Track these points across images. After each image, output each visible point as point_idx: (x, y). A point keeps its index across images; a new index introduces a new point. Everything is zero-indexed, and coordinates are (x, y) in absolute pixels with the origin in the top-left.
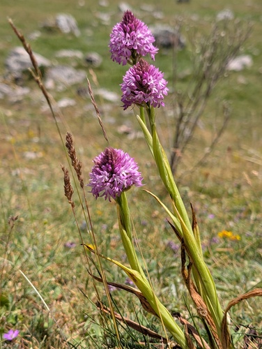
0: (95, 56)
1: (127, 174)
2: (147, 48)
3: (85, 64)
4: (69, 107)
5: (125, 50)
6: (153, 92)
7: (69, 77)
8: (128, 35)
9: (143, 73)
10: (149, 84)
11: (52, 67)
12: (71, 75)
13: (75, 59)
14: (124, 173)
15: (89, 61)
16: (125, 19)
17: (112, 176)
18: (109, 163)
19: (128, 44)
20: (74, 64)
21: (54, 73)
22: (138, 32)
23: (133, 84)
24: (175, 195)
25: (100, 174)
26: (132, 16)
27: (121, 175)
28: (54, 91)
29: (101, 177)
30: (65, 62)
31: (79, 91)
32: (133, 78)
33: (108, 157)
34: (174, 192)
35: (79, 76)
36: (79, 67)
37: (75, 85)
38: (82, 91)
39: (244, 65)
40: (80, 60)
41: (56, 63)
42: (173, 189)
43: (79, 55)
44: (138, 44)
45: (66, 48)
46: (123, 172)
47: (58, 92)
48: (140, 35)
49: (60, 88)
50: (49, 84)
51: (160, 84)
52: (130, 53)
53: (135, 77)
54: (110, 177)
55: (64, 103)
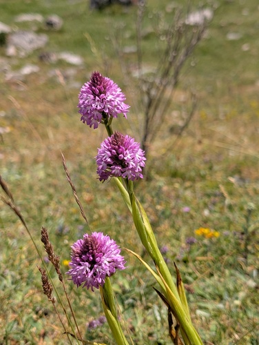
0: (55, 19)
1: (109, 262)
2: (118, 109)
3: (46, 28)
4: (32, 74)
5: (96, 113)
6: (131, 167)
7: (31, 42)
8: (97, 98)
9: (119, 147)
10: (126, 158)
11: (13, 33)
12: (33, 40)
13: (35, 22)
14: (106, 262)
15: (50, 24)
16: (93, 81)
17: (93, 267)
18: (89, 253)
19: (99, 108)
20: (35, 28)
21: (16, 39)
22: (108, 93)
23: (109, 160)
24: (159, 261)
25: (80, 265)
26: (100, 78)
27: (103, 265)
28: (17, 57)
29: (82, 267)
30: (25, 26)
31: (41, 57)
32: (109, 153)
33: (88, 246)
34: (158, 257)
35: (41, 41)
36: (39, 31)
37: (38, 50)
38: (44, 56)
39: (205, 19)
40: (40, 23)
41: (16, 29)
42: (157, 255)
43: (39, 18)
44: (109, 106)
45: (25, 11)
46: (105, 260)
47: (21, 59)
48: (110, 97)
49: (23, 54)
50: (11, 51)
51: (137, 156)
52: (100, 115)
53: (111, 152)
54: (91, 269)
55: (27, 70)
